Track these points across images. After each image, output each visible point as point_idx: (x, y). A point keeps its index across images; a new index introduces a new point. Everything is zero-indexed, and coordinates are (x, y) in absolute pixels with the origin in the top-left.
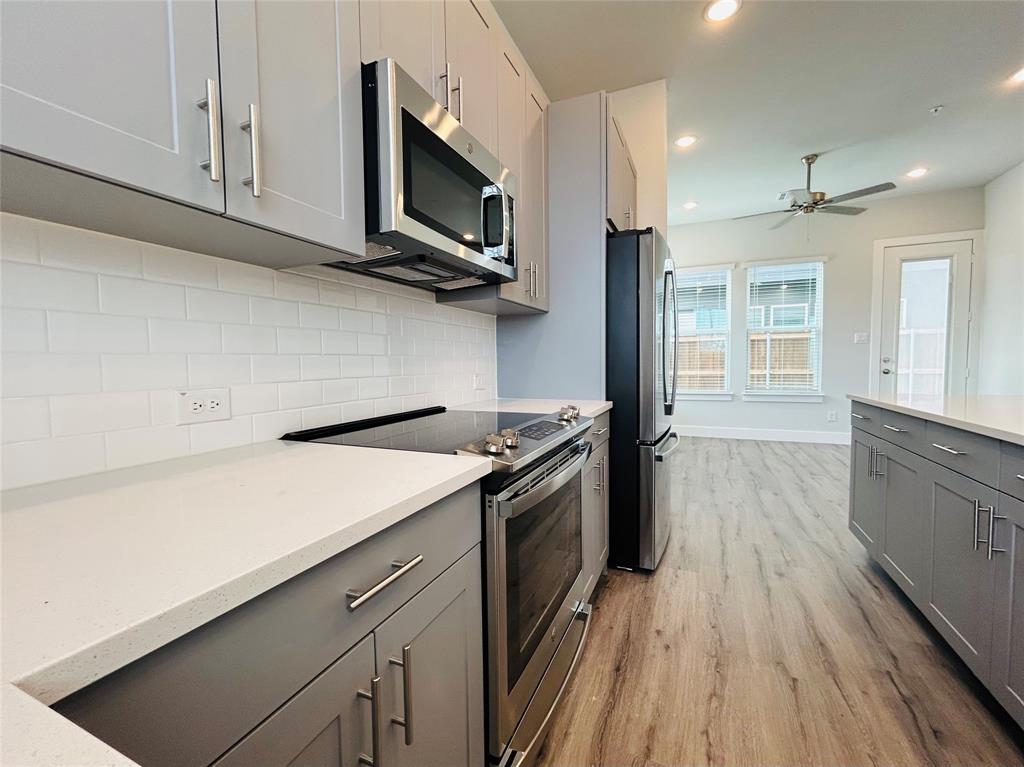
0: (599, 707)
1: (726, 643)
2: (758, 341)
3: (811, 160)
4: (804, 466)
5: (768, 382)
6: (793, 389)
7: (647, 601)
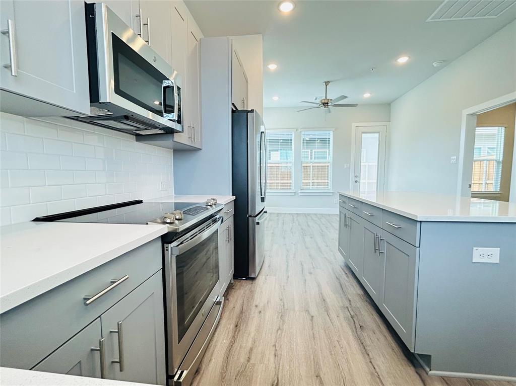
0: (227, 345)
1: (286, 306)
2: (306, 166)
3: (327, 83)
4: (323, 224)
5: (311, 186)
6: (321, 189)
7: (252, 292)
